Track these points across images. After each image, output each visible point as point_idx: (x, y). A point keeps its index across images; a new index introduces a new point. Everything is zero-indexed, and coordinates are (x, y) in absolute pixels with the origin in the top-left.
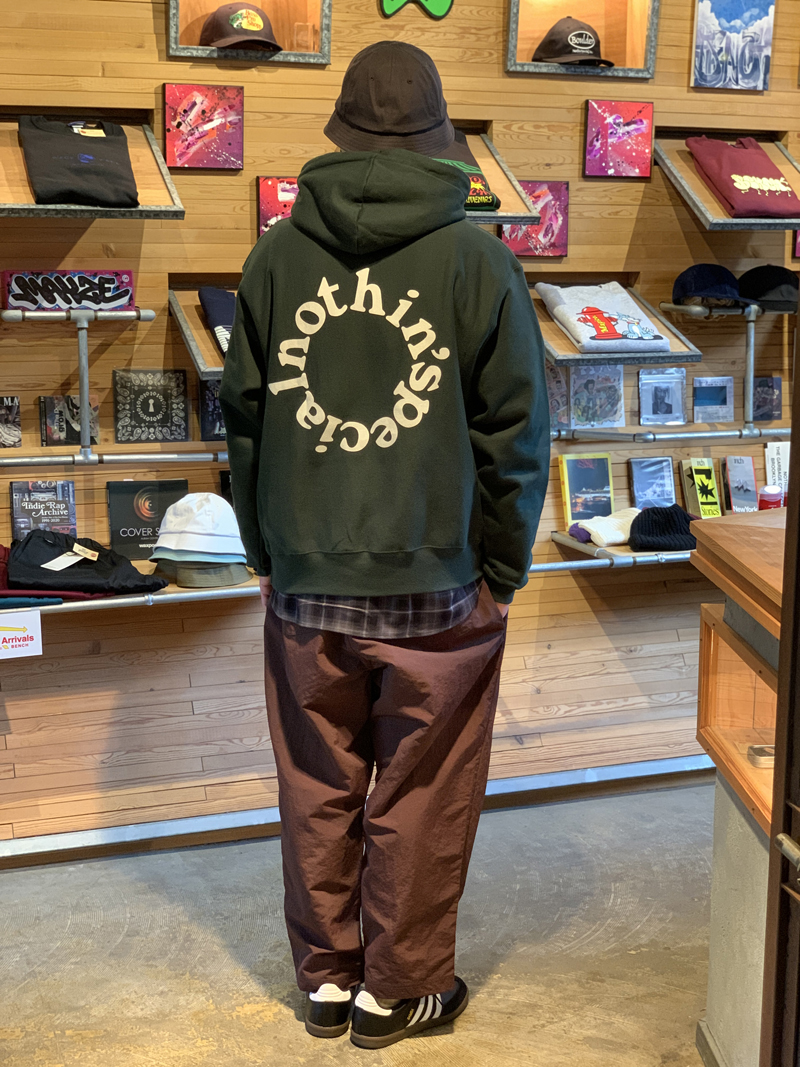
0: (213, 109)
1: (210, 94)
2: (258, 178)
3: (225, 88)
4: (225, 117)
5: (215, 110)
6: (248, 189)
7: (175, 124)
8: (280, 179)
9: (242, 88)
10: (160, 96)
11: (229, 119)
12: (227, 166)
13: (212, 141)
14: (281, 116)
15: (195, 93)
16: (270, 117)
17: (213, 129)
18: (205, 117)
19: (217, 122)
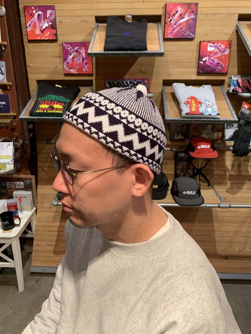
0: (185, 13)
1: (184, 7)
2: (200, 42)
3: (191, 4)
4: (189, 16)
5: (185, 14)
6: (196, 46)
7: (169, 20)
8: (209, 42)
9: (197, 4)
10: (164, 9)
11: (191, 17)
12: (188, 37)
13: (183, 27)
14: (213, 15)
15: (178, 7)
16: (208, 16)
17: (184, 22)
18: (181, 17)
19: (186, 18)
